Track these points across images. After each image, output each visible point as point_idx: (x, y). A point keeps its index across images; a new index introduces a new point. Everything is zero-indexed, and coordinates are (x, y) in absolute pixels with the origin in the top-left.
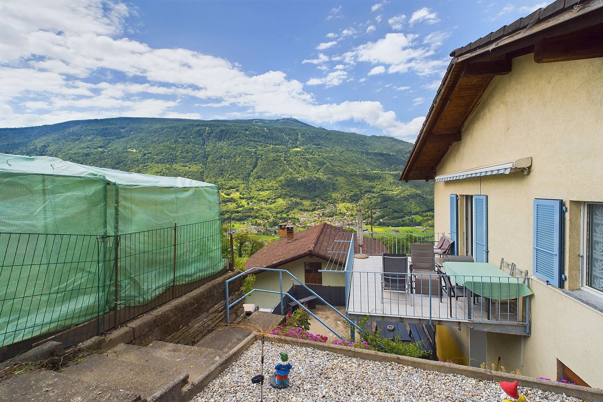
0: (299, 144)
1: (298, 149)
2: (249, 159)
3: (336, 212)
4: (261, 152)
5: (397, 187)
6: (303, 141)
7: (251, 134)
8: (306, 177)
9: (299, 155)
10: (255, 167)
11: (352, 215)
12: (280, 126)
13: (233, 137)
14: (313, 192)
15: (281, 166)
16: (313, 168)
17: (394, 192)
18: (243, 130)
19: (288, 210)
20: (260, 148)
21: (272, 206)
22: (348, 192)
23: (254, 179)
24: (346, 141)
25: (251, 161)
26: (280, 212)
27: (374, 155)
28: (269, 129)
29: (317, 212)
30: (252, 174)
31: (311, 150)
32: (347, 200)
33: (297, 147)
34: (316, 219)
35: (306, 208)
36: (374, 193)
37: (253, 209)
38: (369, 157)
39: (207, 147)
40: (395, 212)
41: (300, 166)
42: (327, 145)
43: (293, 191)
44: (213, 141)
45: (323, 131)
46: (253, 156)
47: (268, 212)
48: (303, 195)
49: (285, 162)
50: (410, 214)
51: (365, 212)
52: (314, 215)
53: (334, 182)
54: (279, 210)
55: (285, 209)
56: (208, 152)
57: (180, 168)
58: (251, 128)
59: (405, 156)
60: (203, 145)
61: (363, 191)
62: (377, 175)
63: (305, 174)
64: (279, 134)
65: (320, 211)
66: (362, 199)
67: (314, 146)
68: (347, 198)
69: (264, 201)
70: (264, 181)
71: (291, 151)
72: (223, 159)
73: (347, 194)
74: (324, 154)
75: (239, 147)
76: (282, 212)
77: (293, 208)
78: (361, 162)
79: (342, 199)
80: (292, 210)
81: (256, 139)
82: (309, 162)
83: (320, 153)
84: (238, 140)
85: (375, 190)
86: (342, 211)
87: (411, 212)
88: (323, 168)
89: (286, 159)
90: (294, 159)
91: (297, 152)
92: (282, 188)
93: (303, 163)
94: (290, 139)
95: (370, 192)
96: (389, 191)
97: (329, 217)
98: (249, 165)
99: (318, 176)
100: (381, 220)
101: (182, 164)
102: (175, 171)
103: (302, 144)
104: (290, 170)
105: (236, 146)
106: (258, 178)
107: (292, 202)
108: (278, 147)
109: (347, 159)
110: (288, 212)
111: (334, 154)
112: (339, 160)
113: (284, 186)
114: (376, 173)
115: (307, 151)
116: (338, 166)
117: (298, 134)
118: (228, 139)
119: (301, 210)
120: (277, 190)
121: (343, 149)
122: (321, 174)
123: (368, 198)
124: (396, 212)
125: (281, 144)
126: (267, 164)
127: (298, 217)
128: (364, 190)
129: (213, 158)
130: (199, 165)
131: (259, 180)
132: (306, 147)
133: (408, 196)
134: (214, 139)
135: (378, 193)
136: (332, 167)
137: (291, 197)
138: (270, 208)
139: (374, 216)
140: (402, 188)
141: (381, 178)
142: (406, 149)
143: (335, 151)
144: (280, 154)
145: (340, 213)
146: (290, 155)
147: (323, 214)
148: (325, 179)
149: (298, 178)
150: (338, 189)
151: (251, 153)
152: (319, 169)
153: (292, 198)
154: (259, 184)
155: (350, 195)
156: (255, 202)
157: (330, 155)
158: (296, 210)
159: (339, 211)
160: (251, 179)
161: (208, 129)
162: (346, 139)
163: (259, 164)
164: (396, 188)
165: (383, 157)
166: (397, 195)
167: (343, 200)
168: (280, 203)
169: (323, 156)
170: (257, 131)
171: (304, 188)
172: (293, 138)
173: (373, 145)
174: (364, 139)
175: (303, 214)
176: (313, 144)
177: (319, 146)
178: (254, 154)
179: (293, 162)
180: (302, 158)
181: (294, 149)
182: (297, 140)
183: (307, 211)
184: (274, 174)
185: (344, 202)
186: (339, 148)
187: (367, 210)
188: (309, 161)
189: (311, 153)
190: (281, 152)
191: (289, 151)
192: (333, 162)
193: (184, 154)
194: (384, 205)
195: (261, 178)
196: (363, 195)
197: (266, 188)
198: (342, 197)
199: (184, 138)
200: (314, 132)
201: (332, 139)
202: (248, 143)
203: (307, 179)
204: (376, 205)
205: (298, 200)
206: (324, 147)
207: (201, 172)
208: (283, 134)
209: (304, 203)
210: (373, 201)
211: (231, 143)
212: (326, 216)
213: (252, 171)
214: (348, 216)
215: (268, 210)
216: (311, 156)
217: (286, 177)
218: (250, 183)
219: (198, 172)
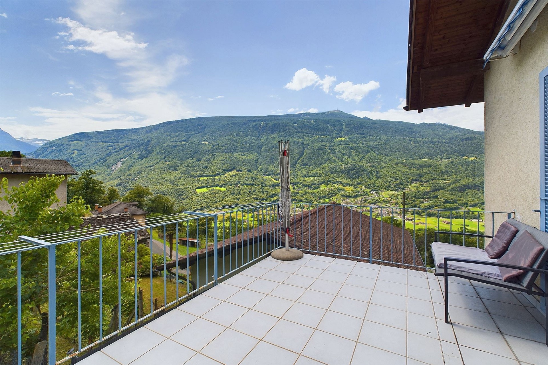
0: (344, 134)
1: (343, 139)
2: (296, 148)
3: (380, 199)
4: (308, 142)
5: (450, 175)
6: (348, 131)
7: (299, 126)
8: (349, 165)
9: (343, 144)
10: (301, 156)
11: (396, 204)
12: (326, 118)
13: (283, 129)
14: (356, 179)
15: (325, 155)
16: (356, 156)
17: (446, 182)
18: (292, 123)
19: (330, 196)
20: (307, 139)
21: (315, 191)
22: (392, 180)
23: (300, 166)
24: (392, 129)
25: (298, 150)
26: (323, 197)
27: (423, 143)
28: (316, 121)
29: (359, 199)
30: (298, 161)
31: (355, 140)
32: (392, 188)
33: (341, 137)
34: (358, 205)
35: (348, 194)
36: (422, 181)
37: (298, 193)
38: (418, 145)
39: (262, 139)
40: (447, 202)
41: (344, 155)
42: (371, 134)
43: (336, 178)
44: (266, 134)
45: (368, 121)
46: (300, 145)
47: (311, 196)
48: (346, 182)
49: (329, 151)
50: (465, 206)
51: (412, 201)
52: (356, 201)
53: (378, 170)
54: (322, 195)
55: (328, 194)
56: (262, 143)
57: (239, 157)
58: (299, 121)
59: (461, 143)
60: (259, 137)
61: (409, 179)
62: (426, 163)
63: (348, 162)
64: (325, 125)
65: (363, 198)
66: (408, 187)
67: (358, 136)
68: (392, 186)
69: (309, 186)
70: (309, 168)
71: (335, 140)
72: (274, 149)
73: (391, 182)
74: (368, 143)
75: (288, 138)
76: (325, 197)
77: (336, 194)
78: (408, 150)
79: (386, 187)
80: (334, 196)
81: (304, 131)
82: (353, 151)
83: (364, 142)
84: (287, 132)
85: (423, 179)
86: (385, 199)
87: (467, 204)
88: (367, 156)
89: (330, 148)
90: (337, 148)
91: (341, 141)
92: (325, 175)
93: (347, 152)
94: (334, 129)
95: (418, 181)
96: (440, 180)
97: (372, 204)
98: (297, 153)
99: (362, 164)
100: (430, 210)
101: (241, 153)
102: (236, 159)
103: (347, 134)
104: (334, 158)
105: (285, 137)
106: (304, 166)
107: (334, 188)
108: (323, 137)
109: (393, 147)
110: (330, 197)
111: (379, 142)
112: (384, 149)
113: (327, 173)
114: (424, 161)
115: (351, 140)
116: (382, 154)
117: (343, 125)
118: (279, 131)
119: (343, 196)
120: (321, 177)
121: (389, 138)
122: (364, 162)
123: (415, 187)
124: (449, 202)
125: (326, 134)
126: (312, 153)
127: (340, 202)
128: (411, 179)
129: (266, 148)
130: (254, 154)
131: (304, 167)
132: (350, 136)
133: (464, 185)
134: (268, 132)
135: (427, 182)
136: (377, 155)
137: (335, 183)
138: (314, 193)
139: (422, 205)
140: (456, 177)
141: (430, 167)
142: (462, 135)
143: (380, 140)
144: (325, 143)
145: (384, 201)
146: (334, 144)
147: (365, 201)
148: (369, 167)
149: (341, 165)
150: (382, 176)
151: (298, 143)
152: (363, 157)
153: (335, 185)
154: (304, 171)
155: (395, 183)
156: (300, 187)
157: (375, 143)
158: (338, 196)
159: (383, 199)
160: (298, 166)
161: (263, 124)
162: (392, 127)
163: (305, 153)
164: (449, 178)
165: (433, 144)
166: (450, 185)
167: (388, 188)
168: (323, 188)
169: (367, 145)
170: (305, 123)
171: (347, 175)
172: (338, 129)
173: (422, 133)
174: (412, 127)
175: (345, 200)
176: (358, 134)
177: (364, 135)
178: (301, 144)
179: (337, 151)
180: (345, 146)
181: (339, 139)
182: (341, 130)
183: (349, 197)
184: (318, 162)
185: (388, 190)
186: (384, 137)
187: (414, 199)
188: (353, 149)
189: (355, 142)
190: (326, 142)
191: (334, 140)
192: (377, 150)
193: (243, 145)
194: (434, 194)
195: (306, 165)
196: (409, 184)
197: (311, 175)
198: (386, 185)
199: (244, 132)
200: (359, 122)
201: (377, 128)
202: (296, 134)
203: (350, 167)
204: (423, 194)
205: (341, 186)
206: (369, 136)
207: (255, 160)
208: (329, 125)
209: (346, 190)
210: (421, 190)
211: (282, 134)
212: (369, 203)
213: (299, 159)
214: (392, 204)
215: (312, 194)
216: (355, 145)
217: (330, 164)
218: (296, 170)
219: (253, 160)
